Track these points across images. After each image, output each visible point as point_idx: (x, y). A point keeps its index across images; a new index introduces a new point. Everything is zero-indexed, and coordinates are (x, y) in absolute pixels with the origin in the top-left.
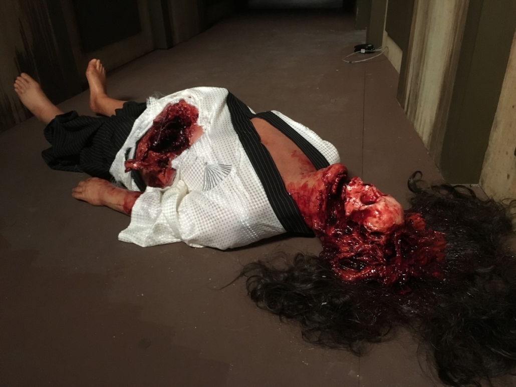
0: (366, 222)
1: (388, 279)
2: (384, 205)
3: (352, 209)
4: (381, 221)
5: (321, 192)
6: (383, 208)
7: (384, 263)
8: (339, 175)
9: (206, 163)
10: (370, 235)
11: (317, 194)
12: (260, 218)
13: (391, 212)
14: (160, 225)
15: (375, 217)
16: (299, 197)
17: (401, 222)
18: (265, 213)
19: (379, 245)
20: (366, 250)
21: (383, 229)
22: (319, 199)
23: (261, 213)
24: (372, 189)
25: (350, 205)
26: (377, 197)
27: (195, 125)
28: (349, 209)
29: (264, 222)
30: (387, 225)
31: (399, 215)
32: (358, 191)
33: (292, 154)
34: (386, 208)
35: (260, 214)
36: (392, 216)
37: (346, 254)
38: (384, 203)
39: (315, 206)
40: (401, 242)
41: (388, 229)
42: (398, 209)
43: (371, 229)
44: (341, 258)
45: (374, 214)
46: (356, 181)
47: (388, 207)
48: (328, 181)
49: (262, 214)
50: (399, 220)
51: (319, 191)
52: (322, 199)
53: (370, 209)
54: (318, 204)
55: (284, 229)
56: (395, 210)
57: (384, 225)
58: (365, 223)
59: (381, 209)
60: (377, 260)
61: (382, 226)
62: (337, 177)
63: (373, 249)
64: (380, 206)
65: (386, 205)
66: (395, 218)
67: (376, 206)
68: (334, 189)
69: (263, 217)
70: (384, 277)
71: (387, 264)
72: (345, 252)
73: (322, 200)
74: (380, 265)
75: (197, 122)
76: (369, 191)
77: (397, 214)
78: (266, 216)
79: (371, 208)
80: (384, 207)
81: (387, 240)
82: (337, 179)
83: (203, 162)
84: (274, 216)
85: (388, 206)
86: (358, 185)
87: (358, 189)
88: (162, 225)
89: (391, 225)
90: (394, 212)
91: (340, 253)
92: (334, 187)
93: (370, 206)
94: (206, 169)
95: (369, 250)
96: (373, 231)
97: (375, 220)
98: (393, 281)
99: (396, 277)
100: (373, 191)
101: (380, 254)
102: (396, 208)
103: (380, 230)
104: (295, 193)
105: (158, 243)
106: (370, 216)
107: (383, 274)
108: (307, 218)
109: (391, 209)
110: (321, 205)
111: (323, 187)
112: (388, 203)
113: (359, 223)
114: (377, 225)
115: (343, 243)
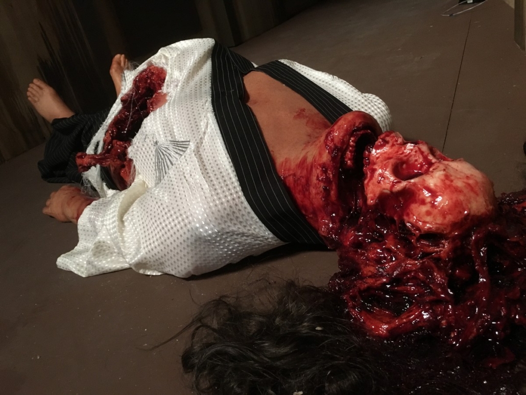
0: (408, 215)
1: (458, 332)
2: (443, 177)
3: (378, 191)
4: (436, 211)
5: (324, 166)
6: (439, 183)
7: (448, 299)
8: (355, 131)
9: (156, 143)
10: (418, 240)
11: (319, 171)
12: (225, 222)
13: (457, 190)
14: (102, 244)
15: (423, 202)
16: (295, 181)
17: (483, 210)
18: (234, 212)
19: (438, 260)
20: (410, 272)
21: (442, 227)
22: (322, 181)
23: (226, 212)
24: (420, 149)
25: (373, 184)
26: (430, 164)
27: (159, 93)
28: (373, 192)
29: (235, 229)
30: (449, 218)
31: (477, 195)
32: (391, 156)
33: (295, 114)
34: (448, 182)
35: (225, 215)
36: (462, 198)
37: (370, 281)
38: (442, 173)
39: (318, 193)
40: (487, 253)
41: (455, 225)
42: (477, 183)
43: (418, 229)
44: (362, 288)
45: (421, 197)
46: (388, 139)
47: (452, 181)
48: (335, 145)
49: (228, 215)
50: (478, 205)
51: (320, 165)
52: (327, 178)
53: (413, 188)
54: (321, 189)
55: (276, 238)
56: (469, 185)
57: (445, 218)
58: (405, 218)
59: (435, 185)
60: (433, 292)
61: (439, 220)
62: (351, 135)
63: (424, 269)
64: (433, 180)
65: (447, 177)
66: (469, 201)
67: (424, 180)
68: (350, 159)
69: (231, 220)
70: (450, 329)
71: (456, 300)
72: (370, 277)
73: (327, 181)
74: (439, 301)
75: (162, 88)
76: (413, 153)
77: (472, 194)
78: (237, 217)
79: (415, 184)
80: (443, 181)
81: (454, 250)
82: (352, 139)
83: (152, 142)
84: (252, 218)
85: (452, 178)
86: (393, 145)
87: (391, 153)
88: (104, 242)
89: (461, 217)
90: (465, 191)
91: (362, 278)
92: (348, 154)
93: (412, 181)
94: (156, 151)
95: (416, 272)
96: (423, 232)
97: (424, 209)
98: (471, 337)
99: (478, 330)
100: (422, 153)
101: (439, 278)
102: (471, 182)
103: (438, 229)
104: (290, 175)
105: (101, 271)
106: (415, 201)
107: (448, 323)
108: (311, 216)
109: (459, 184)
110: (327, 191)
111: (326, 157)
112: (451, 172)
113: (396, 218)
114: (428, 219)
115: (368, 259)
